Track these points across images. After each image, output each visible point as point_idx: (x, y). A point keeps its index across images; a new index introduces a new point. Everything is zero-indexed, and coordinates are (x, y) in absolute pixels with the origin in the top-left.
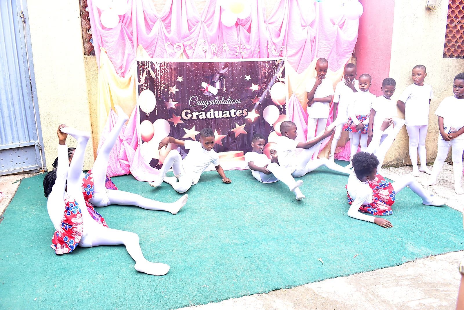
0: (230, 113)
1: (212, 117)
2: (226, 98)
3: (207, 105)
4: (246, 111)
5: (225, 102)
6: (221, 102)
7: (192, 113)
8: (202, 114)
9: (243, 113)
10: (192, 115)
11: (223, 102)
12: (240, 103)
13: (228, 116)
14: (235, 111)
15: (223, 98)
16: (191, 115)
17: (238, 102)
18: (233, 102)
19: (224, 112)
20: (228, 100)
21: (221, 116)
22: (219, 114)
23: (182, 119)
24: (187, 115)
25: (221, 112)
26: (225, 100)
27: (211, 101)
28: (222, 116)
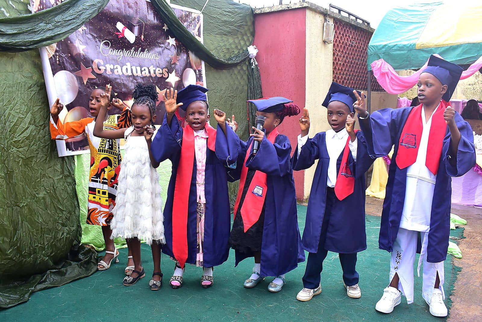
0: (149, 72)
1: (130, 73)
2: (143, 50)
3: (121, 56)
4: (166, 71)
5: (142, 54)
6: (137, 54)
7: (106, 66)
8: (117, 68)
9: (163, 73)
10: (106, 67)
11: (139, 54)
12: (158, 59)
13: (148, 75)
14: (154, 69)
15: (140, 49)
16: (104, 68)
17: (156, 57)
18: (151, 57)
19: (143, 69)
20: (145, 52)
21: (139, 73)
22: (136, 69)
23: (93, 72)
24: (100, 68)
25: (139, 68)
26: (142, 52)
27: (125, 51)
28: (141, 73)
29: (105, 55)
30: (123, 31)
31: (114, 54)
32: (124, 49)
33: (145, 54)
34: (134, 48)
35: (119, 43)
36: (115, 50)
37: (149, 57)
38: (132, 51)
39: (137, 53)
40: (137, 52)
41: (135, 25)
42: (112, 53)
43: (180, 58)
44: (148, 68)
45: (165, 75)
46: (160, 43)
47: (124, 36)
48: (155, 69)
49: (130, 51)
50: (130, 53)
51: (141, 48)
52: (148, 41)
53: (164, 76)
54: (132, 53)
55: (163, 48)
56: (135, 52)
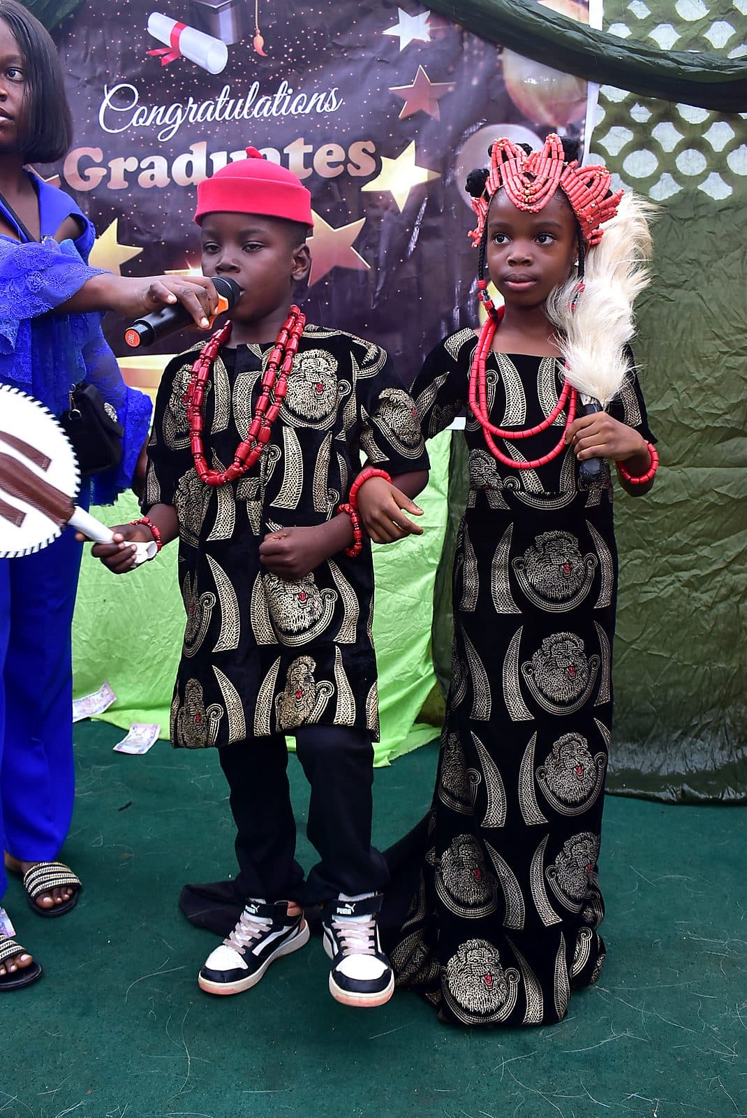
29: (116, 131)
30: (175, 38)
31: (148, 123)
32: (191, 100)
33: (277, 102)
34: (227, 87)
35: (168, 81)
36: (156, 108)
37: (292, 109)
38: (221, 100)
39: (244, 102)
40: (241, 101)
41: (216, 7)
42: (141, 120)
43: (451, 89)
44: (281, 151)
45: (358, 167)
46: (350, 48)
47: (183, 57)
48: (311, 151)
49: (214, 100)
50: (212, 107)
51: (257, 83)
52: (288, 53)
53: (353, 172)
54: (219, 107)
55: (362, 66)
56: (232, 102)
